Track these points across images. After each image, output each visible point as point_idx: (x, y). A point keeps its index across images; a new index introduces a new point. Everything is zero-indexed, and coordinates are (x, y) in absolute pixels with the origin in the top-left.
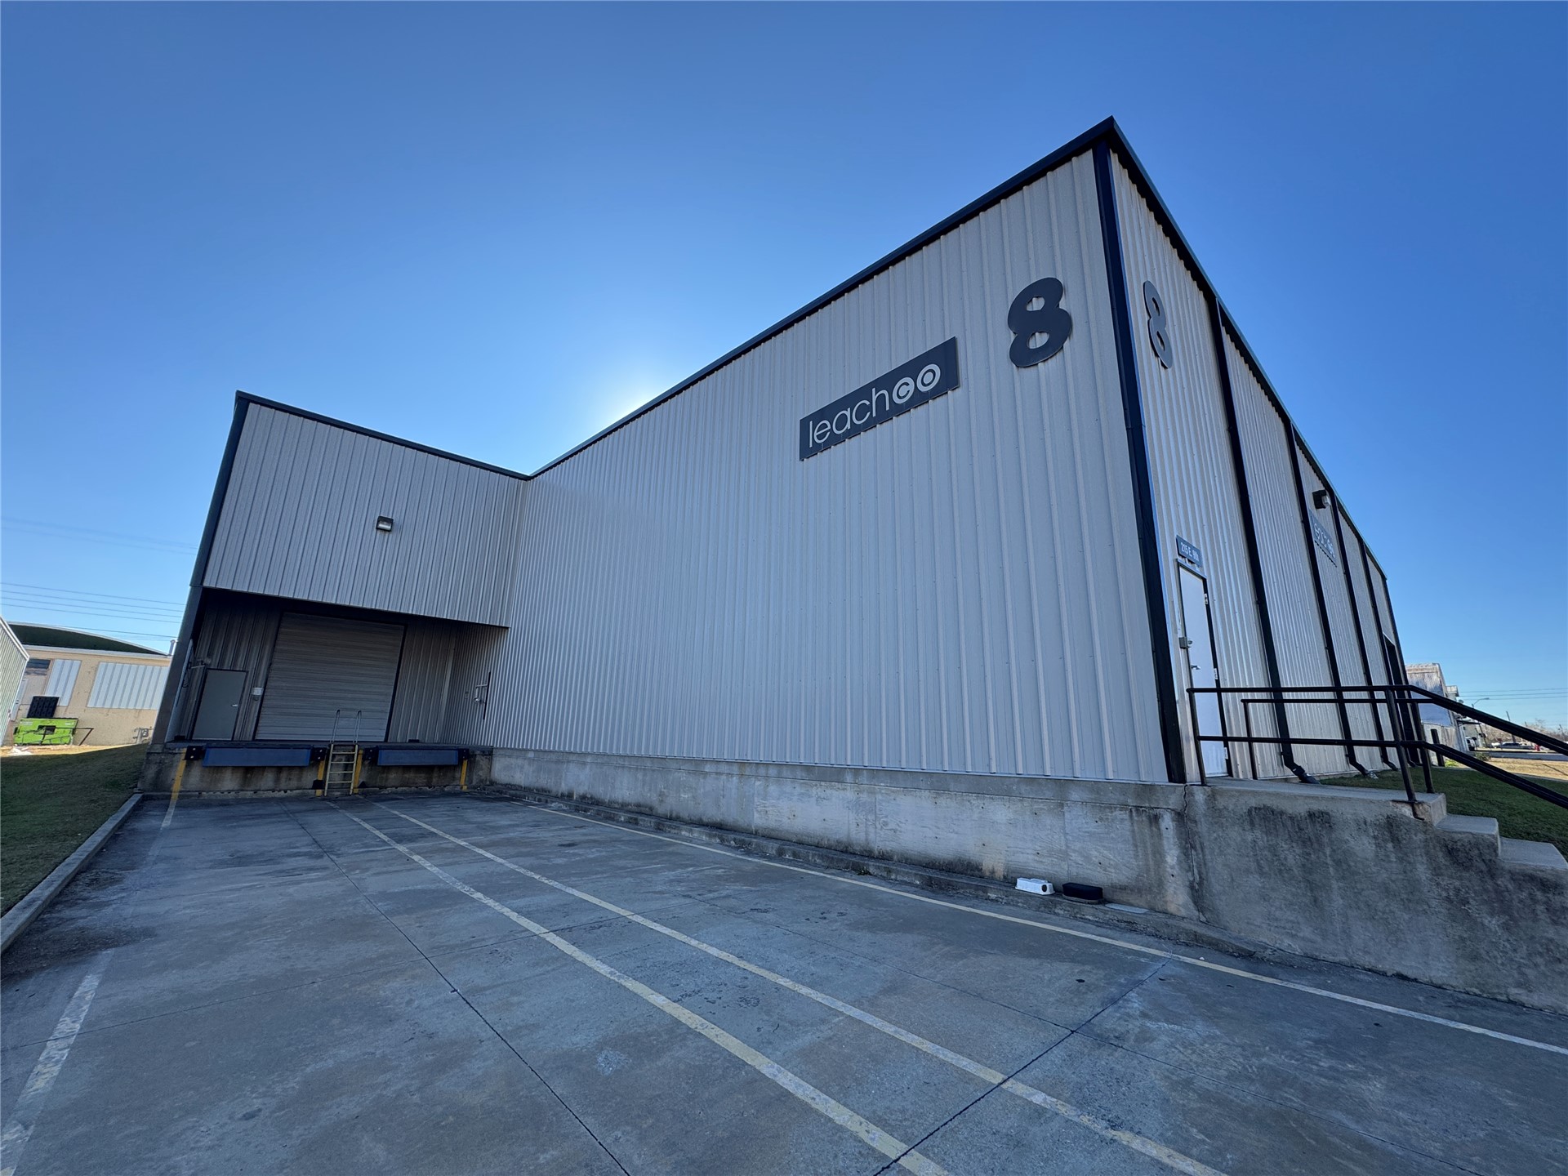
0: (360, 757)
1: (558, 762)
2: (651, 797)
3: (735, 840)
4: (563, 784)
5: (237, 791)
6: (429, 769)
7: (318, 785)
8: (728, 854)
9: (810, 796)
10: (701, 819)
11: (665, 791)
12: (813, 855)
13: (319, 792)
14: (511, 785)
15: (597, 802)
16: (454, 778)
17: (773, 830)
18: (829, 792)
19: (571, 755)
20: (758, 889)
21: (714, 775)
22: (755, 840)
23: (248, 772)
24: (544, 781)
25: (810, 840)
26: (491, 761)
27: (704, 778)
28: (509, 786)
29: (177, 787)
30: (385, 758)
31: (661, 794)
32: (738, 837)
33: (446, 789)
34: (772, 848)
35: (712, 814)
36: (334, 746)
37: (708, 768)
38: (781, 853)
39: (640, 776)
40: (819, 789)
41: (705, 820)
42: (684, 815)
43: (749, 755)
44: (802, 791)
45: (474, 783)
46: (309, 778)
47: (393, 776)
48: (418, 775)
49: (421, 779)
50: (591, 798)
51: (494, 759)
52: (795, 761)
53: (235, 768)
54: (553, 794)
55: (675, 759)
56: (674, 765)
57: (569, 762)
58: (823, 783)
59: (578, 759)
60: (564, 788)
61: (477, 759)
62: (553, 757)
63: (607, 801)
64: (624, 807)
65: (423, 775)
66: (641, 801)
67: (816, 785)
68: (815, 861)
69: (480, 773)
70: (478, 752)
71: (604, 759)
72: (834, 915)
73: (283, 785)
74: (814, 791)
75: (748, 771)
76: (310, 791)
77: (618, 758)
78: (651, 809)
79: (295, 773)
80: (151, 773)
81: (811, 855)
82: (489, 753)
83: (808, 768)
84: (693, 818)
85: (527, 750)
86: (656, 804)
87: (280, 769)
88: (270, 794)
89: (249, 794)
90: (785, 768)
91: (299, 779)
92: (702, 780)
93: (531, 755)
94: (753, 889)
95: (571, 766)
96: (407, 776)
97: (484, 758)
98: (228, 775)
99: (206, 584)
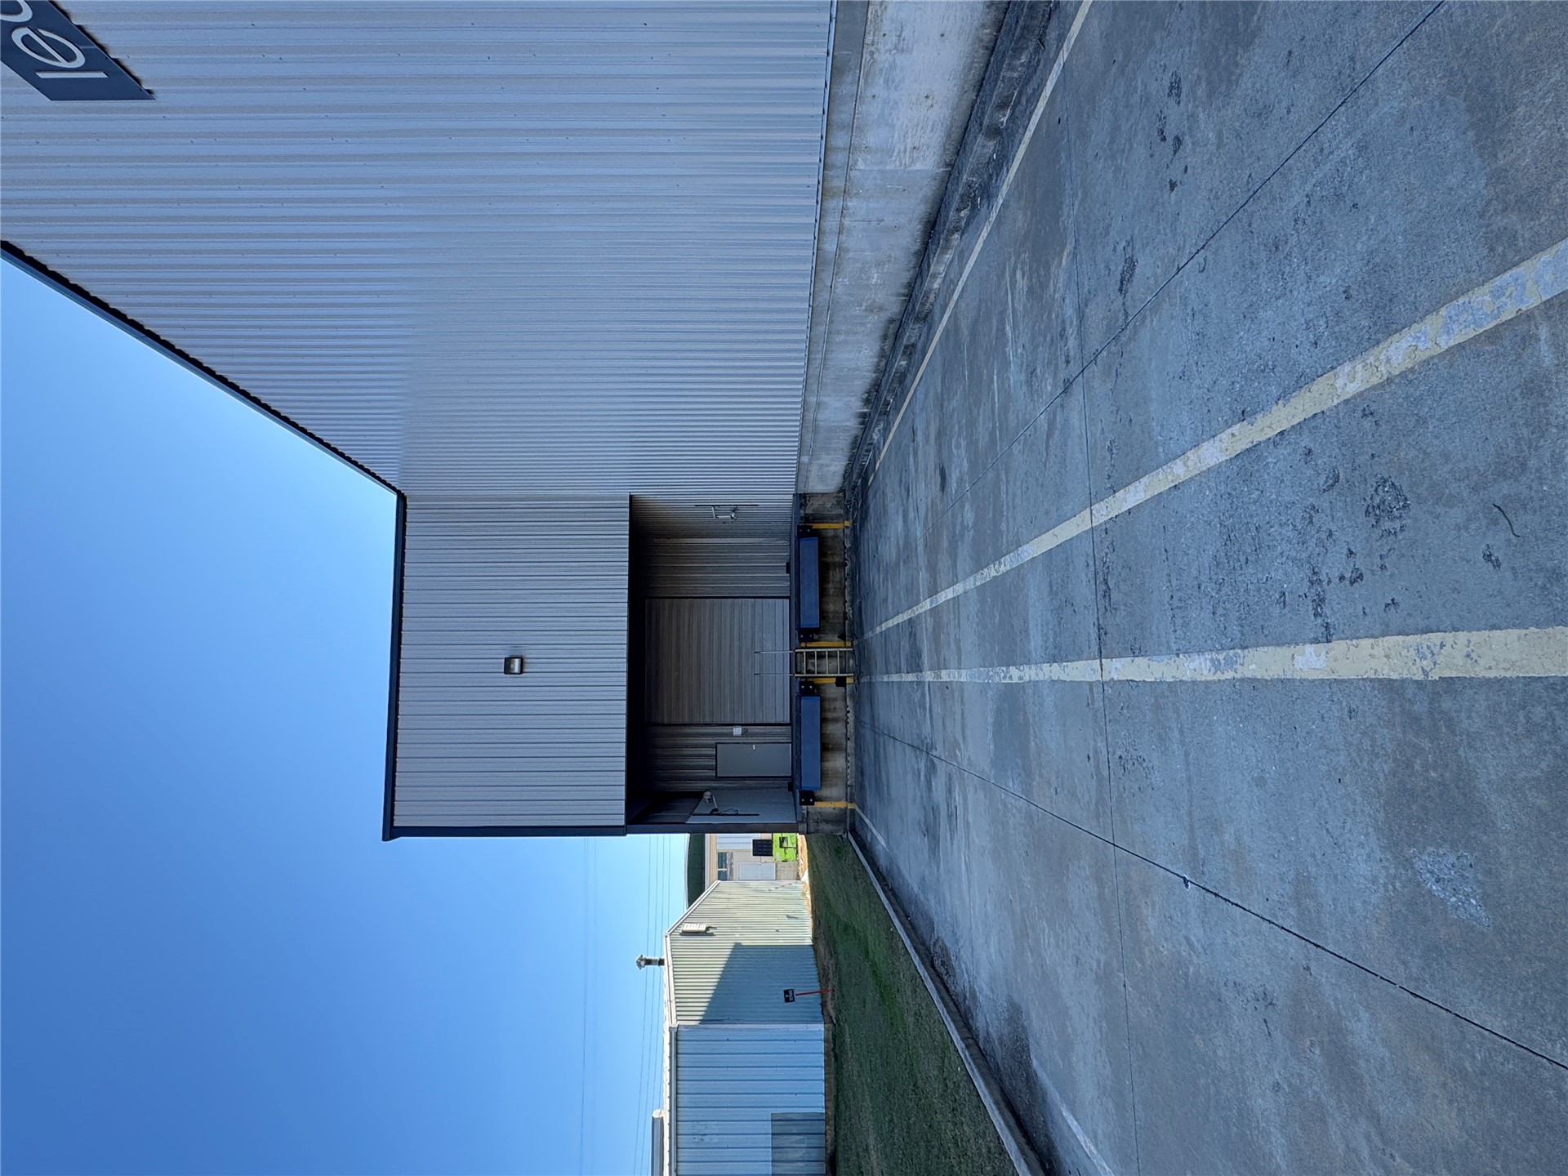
0: (809, 645)
1: (816, 430)
2: (875, 323)
3: (959, 210)
4: (848, 424)
5: (847, 755)
6: (824, 569)
7: (841, 682)
8: (984, 234)
9: (893, 66)
10: (915, 253)
11: (864, 304)
12: (1012, 68)
13: (849, 681)
14: (846, 473)
15: (876, 387)
16: (835, 537)
17: (949, 136)
18: (886, 26)
19: (806, 418)
20: (1071, 240)
21: (843, 238)
22: (965, 177)
23: (826, 748)
24: (843, 444)
25: (979, 65)
26: (812, 495)
27: (847, 251)
28: (847, 475)
29: (842, 805)
30: (811, 619)
31: (870, 309)
32: (955, 202)
33: (848, 545)
34: (984, 147)
35: (908, 236)
36: (797, 673)
37: (830, 246)
38: (995, 132)
39: (839, 338)
40: (880, 46)
41: (917, 246)
42: (906, 277)
43: (806, 181)
44: (882, 81)
45: (842, 512)
46: (833, 691)
47: (832, 607)
48: (831, 578)
49: (835, 575)
50: (869, 392)
51: (809, 491)
52: (822, 98)
53: (822, 760)
54: (860, 434)
55: (814, 295)
56: (825, 295)
57: (815, 420)
58: (869, 39)
59: (812, 410)
60: (853, 424)
61: (810, 512)
62: (808, 437)
63: (874, 375)
64: (886, 357)
65: (831, 573)
66: (879, 333)
67: (872, 53)
68: (1022, 65)
69: (828, 505)
70: (802, 512)
71: (811, 381)
72: (1175, 115)
73: (840, 714)
74: (883, 58)
75: (838, 183)
76: (848, 689)
77: (810, 366)
78: (891, 321)
79: (827, 705)
80: (827, 827)
81: (1008, 74)
82: (802, 499)
83: (837, 71)
84: (911, 265)
85: (799, 462)
86: (885, 316)
87: (823, 720)
88: (851, 726)
89: (851, 744)
90: (835, 117)
91: (835, 700)
92: (851, 255)
93: (805, 459)
94: (1069, 248)
95: (820, 417)
96: (831, 591)
97: (809, 504)
98: (829, 765)
99: (623, 823)
